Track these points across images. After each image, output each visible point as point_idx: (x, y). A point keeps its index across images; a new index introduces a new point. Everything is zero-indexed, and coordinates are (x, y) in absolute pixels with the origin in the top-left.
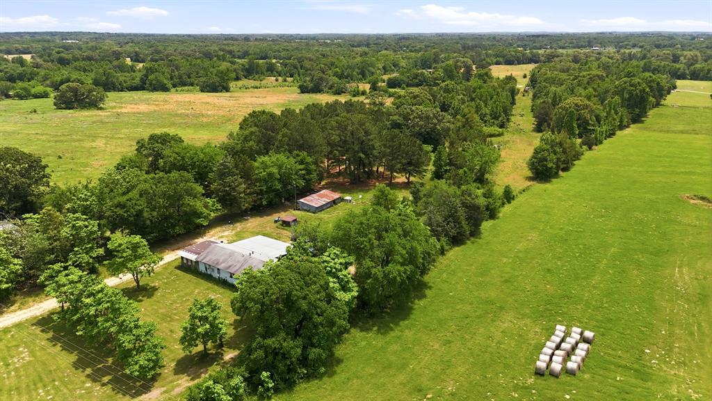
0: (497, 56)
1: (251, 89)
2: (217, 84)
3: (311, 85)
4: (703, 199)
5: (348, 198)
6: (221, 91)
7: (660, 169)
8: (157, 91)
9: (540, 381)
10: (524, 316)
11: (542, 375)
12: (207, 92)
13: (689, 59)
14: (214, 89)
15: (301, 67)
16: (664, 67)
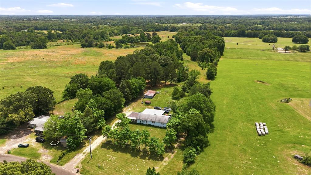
0: (152, 28)
1: (56, 46)
2: (42, 45)
3: (87, 44)
4: (260, 81)
5: (158, 92)
6: (43, 48)
7: (241, 72)
8: (10, 49)
9: (261, 137)
10: (244, 122)
11: (261, 136)
12: (37, 49)
13: (221, 28)
14: (40, 47)
15: (73, 34)
16: (216, 32)
